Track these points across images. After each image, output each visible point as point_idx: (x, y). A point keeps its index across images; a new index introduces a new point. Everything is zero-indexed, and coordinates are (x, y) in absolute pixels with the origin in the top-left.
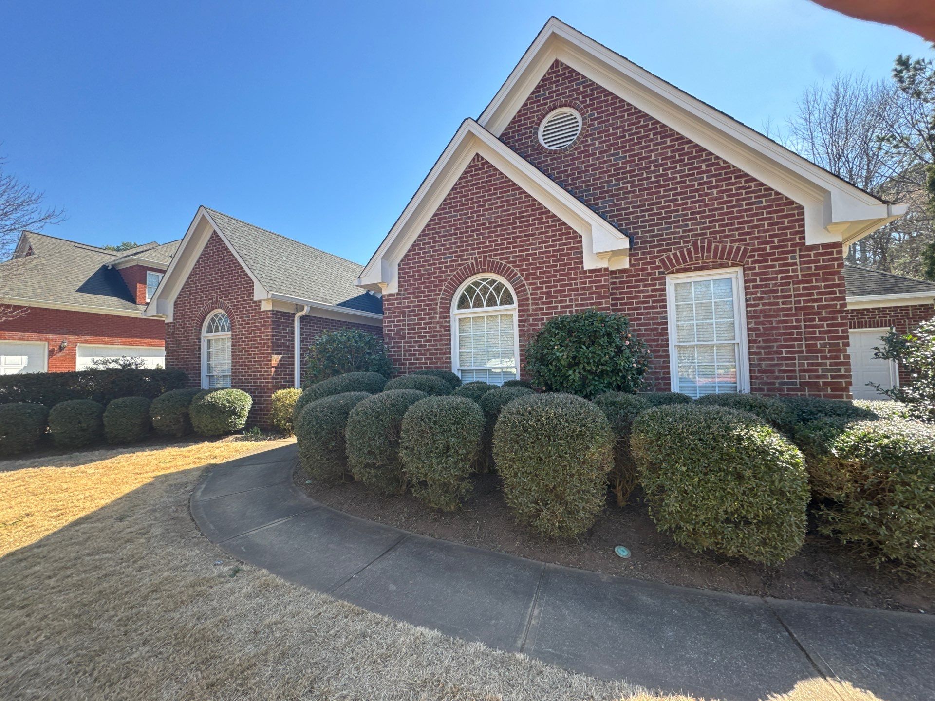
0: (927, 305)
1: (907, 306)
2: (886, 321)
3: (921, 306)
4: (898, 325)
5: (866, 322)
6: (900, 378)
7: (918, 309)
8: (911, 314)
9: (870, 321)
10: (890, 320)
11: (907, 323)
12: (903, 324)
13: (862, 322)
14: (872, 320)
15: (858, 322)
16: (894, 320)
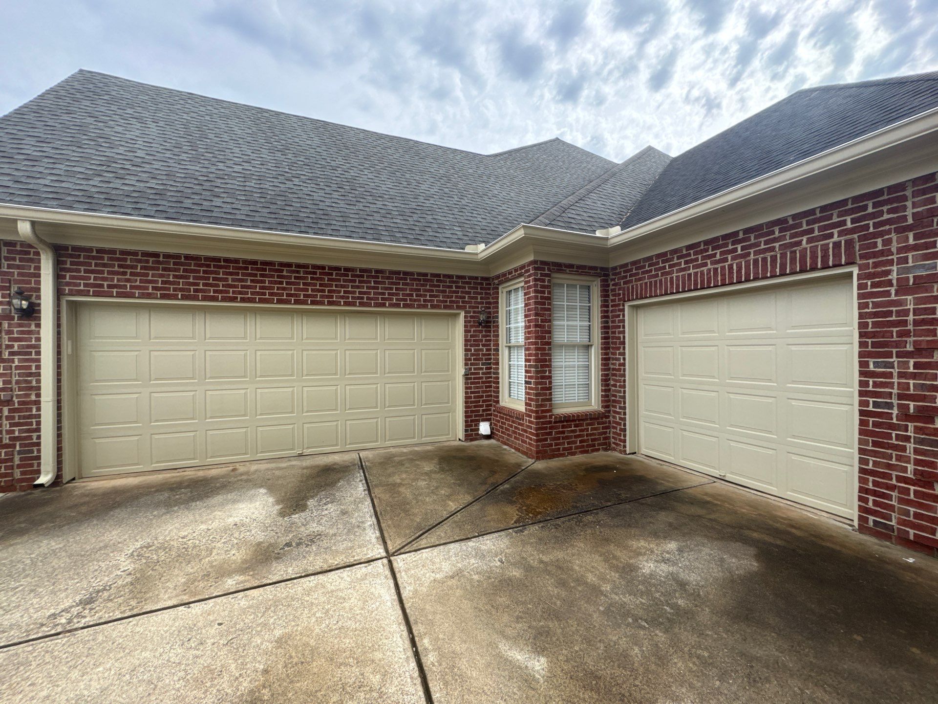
1: (900, 187)
2: (825, 248)
4: (863, 257)
5: (774, 258)
8: (909, 213)
9: (783, 256)
11: (895, 246)
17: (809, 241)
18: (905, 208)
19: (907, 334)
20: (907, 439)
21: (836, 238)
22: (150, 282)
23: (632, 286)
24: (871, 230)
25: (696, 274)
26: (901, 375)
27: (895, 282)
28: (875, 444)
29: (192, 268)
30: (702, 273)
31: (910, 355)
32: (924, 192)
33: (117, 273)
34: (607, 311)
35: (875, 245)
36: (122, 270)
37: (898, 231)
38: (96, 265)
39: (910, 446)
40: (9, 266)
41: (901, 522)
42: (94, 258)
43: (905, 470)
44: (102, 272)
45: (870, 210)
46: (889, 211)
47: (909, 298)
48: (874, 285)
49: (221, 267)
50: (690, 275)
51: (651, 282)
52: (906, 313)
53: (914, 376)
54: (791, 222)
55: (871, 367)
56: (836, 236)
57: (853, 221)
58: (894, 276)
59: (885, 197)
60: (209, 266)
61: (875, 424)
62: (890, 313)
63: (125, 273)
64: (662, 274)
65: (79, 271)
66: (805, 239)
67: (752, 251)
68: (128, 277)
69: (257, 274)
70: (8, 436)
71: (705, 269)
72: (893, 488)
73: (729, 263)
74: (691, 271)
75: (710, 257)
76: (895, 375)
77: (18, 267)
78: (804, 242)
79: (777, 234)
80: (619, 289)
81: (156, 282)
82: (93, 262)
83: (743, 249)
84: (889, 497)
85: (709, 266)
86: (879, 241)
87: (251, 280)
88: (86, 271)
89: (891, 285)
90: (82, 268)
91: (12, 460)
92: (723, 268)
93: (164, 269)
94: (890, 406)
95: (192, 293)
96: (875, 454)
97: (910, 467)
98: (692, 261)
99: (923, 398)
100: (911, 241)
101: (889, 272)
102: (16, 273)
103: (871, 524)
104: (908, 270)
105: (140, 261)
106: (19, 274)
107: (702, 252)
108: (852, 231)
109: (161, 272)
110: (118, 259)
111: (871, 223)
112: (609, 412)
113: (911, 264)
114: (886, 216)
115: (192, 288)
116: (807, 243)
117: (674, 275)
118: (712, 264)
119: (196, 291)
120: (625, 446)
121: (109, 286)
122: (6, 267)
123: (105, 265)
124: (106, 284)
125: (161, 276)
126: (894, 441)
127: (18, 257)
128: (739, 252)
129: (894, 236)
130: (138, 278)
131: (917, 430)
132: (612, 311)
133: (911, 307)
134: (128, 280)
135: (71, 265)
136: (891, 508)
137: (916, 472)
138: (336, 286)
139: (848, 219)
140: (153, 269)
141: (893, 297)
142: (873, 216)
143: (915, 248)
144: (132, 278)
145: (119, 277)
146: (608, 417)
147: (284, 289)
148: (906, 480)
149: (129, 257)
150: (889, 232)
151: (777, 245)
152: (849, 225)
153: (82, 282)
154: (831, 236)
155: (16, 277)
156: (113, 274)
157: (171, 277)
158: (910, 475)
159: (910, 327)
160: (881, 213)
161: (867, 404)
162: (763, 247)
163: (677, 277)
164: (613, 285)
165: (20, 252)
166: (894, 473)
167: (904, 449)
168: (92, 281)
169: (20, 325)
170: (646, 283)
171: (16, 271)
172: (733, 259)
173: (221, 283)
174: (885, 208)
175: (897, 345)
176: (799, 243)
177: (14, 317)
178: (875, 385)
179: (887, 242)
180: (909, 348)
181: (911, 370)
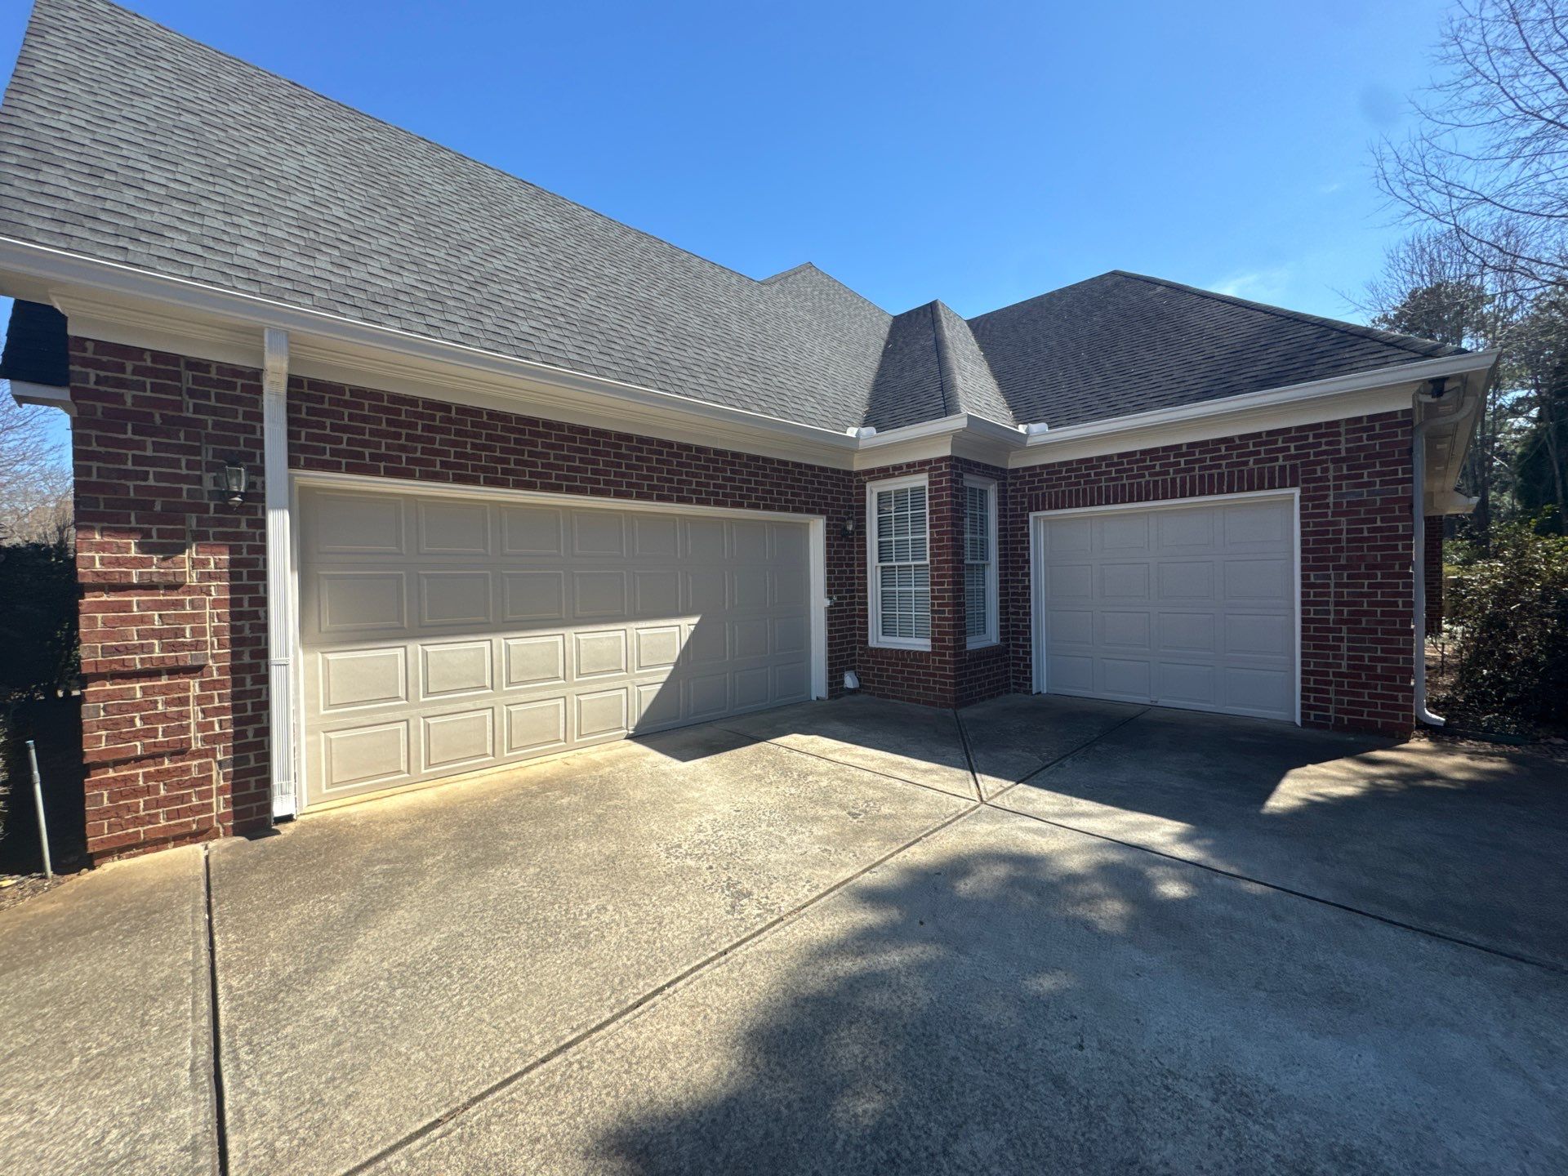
0: (1391, 415)
1: (1335, 424)
2: (1272, 471)
3: (1371, 418)
4: (1305, 481)
5: (1221, 476)
6: (1303, 638)
7: (1365, 430)
8: (1343, 447)
9: (1231, 474)
10: (1282, 468)
11: (1331, 474)
12: (1320, 479)
13: (1211, 476)
14: (1236, 470)
15: (1202, 477)
16: (1294, 468)
17: (1256, 462)
18: (1339, 442)
19: (1341, 549)
20: (1341, 639)
21: (1281, 462)
22: (438, 453)
23: (1044, 494)
24: (1312, 458)
25: (1132, 485)
26: (1337, 585)
27: (1331, 505)
28: (1316, 647)
29: (499, 433)
30: (1139, 484)
31: (1343, 568)
32: (1354, 431)
33: (386, 435)
34: (1005, 523)
35: (1315, 471)
36: (393, 429)
37: (1334, 461)
38: (351, 417)
39: (1344, 645)
40: (197, 409)
41: (1338, 711)
42: (347, 404)
43: (1340, 666)
44: (362, 432)
45: (1311, 440)
46: (1327, 444)
47: (1343, 519)
48: (1314, 507)
49: (539, 435)
50: (1123, 486)
51: (1070, 491)
52: (1340, 532)
53: (1347, 586)
54: (1238, 442)
55: (1312, 580)
56: (1281, 459)
57: (1297, 448)
58: (1331, 500)
59: (1323, 431)
60: (522, 432)
61: (1316, 630)
62: (1327, 532)
63: (398, 436)
64: (1086, 483)
65: (323, 426)
66: (1252, 459)
67: (1197, 466)
68: (403, 441)
69: (587, 450)
70: (199, 735)
71: (1143, 481)
72: (1329, 683)
73: (1171, 475)
74: (1125, 481)
75: (1147, 468)
76: (1332, 585)
77: (213, 411)
78: (1251, 463)
79: (1223, 452)
80: (1022, 497)
81: (446, 454)
82: (346, 412)
83: (1186, 462)
84: (1327, 692)
85: (1147, 478)
86: (1319, 468)
87: (580, 459)
88: (334, 428)
89: (1328, 507)
90: (328, 422)
91: (209, 779)
92: (1165, 481)
93: (458, 433)
94: (1328, 612)
95: (499, 475)
96: (1315, 656)
97: (1344, 663)
98: (1125, 470)
99: (1354, 604)
100: (1345, 472)
101: (1326, 496)
102: (210, 423)
103: (1312, 718)
104: (1343, 495)
105: (421, 416)
106: (216, 425)
107: (1137, 461)
108: (1296, 457)
109: (453, 437)
110: (387, 410)
111: (1312, 451)
112: (1008, 646)
113: (1344, 491)
114: (1324, 448)
115: (499, 467)
116: (1255, 463)
117: (1103, 484)
118: (1150, 475)
119: (505, 472)
120: (1031, 686)
121: (373, 457)
122: (191, 409)
123: (364, 419)
124: (367, 452)
125: (454, 444)
126: (1331, 643)
127: (213, 391)
128: (1183, 466)
129: (1331, 466)
130: (420, 446)
131: (1350, 631)
132: (1011, 523)
133: (1345, 527)
134: (403, 448)
135: (307, 414)
136: (1329, 701)
137: (1349, 666)
138: (687, 474)
139: (1292, 445)
140: (442, 431)
141: (1330, 518)
142: (1313, 446)
143: (1347, 477)
144: (410, 444)
145: (389, 441)
146: (1008, 652)
147: (623, 475)
148: (1341, 675)
149: (404, 408)
150: (1326, 461)
151: (1224, 462)
152: (1293, 451)
153: (328, 446)
154: (1277, 459)
155: (210, 430)
156: (379, 436)
157: (469, 446)
158: (1344, 670)
159: (1344, 544)
160: (1320, 444)
161: (1309, 612)
162: (1208, 463)
163: (1107, 487)
164: (1012, 491)
165: (219, 384)
166: (1331, 670)
167: (1338, 648)
168: (344, 446)
169: (220, 523)
170: (1063, 492)
171: (210, 420)
172: (1176, 472)
173: (539, 461)
174: (1323, 440)
175: (1333, 559)
176: (1246, 463)
177: (208, 506)
178: (1316, 595)
179: (1325, 470)
180: (1343, 562)
181: (1345, 580)
